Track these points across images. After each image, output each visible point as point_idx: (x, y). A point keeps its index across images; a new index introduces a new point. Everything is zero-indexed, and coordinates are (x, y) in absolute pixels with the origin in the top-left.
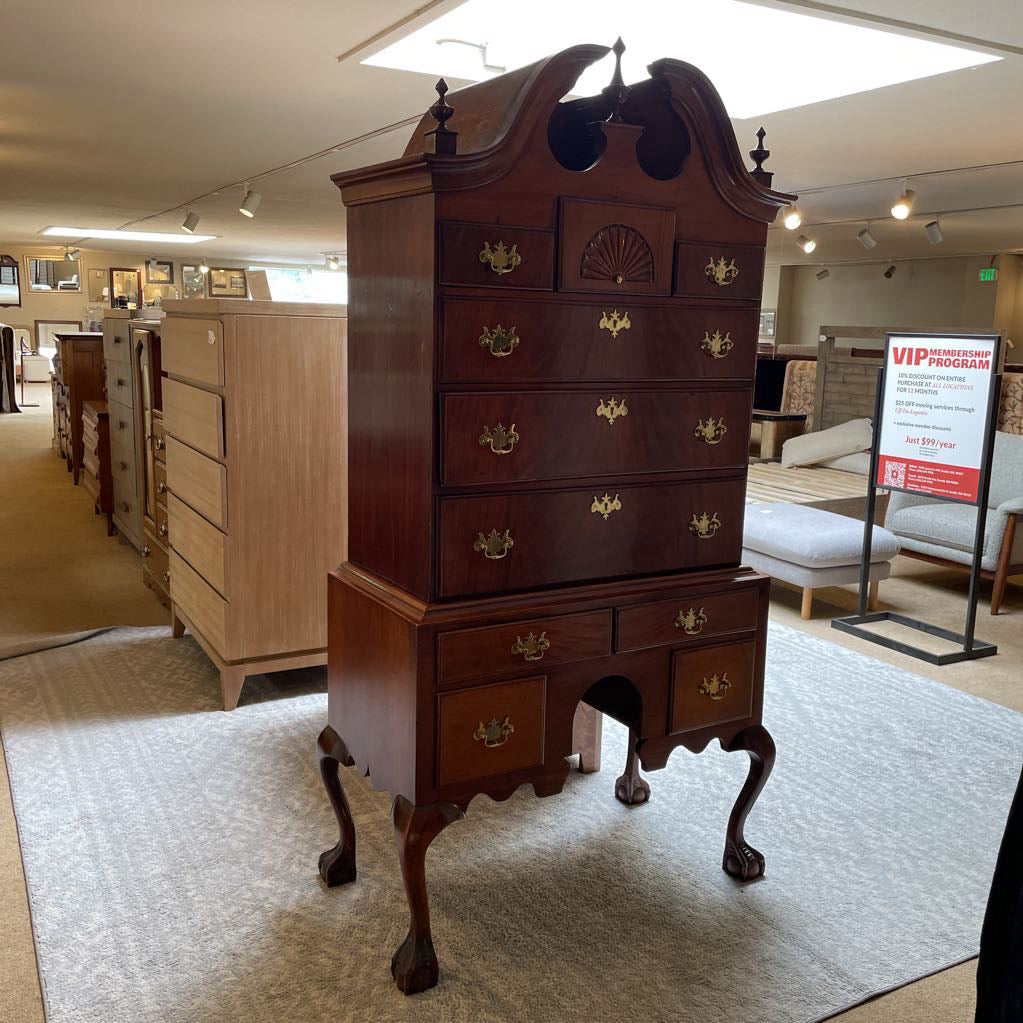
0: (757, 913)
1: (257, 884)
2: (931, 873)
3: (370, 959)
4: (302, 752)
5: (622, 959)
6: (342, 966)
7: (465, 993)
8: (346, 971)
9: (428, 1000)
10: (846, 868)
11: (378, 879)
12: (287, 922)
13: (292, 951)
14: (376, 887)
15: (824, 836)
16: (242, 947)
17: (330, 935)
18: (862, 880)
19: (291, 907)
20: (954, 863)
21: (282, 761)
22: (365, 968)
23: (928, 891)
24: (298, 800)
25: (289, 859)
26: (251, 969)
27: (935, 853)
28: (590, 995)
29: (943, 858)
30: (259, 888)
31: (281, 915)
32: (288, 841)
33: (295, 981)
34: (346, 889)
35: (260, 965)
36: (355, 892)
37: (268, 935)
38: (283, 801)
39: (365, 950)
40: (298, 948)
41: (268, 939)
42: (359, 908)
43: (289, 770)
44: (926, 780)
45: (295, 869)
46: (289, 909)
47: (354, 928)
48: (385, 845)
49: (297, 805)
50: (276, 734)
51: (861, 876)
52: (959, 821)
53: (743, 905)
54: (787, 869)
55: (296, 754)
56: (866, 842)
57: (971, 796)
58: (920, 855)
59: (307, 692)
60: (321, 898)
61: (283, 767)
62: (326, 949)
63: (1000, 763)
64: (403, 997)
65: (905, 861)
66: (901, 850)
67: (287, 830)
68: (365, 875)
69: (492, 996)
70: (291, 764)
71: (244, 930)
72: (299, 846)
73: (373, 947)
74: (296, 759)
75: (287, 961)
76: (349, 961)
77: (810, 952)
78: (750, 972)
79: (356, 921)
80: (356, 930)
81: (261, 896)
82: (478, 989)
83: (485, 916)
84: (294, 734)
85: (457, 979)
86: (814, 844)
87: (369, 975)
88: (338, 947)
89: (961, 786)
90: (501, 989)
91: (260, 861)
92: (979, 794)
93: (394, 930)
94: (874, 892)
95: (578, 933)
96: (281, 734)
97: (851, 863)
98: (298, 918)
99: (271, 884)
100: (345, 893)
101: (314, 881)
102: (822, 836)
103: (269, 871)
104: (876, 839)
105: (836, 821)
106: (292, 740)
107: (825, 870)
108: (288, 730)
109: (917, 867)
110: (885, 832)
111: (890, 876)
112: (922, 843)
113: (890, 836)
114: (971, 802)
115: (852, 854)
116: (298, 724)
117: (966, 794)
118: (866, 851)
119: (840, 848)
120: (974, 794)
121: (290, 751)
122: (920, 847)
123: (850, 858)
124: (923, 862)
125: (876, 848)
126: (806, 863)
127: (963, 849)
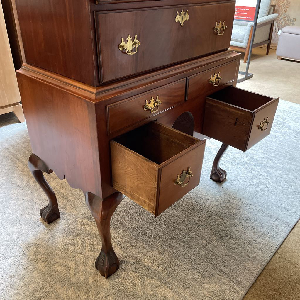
0: (233, 197)
1: (11, 230)
2: (281, 166)
3: (82, 261)
4: (13, 154)
5: (193, 233)
6: (69, 269)
7: (134, 269)
8: (72, 272)
9: (118, 278)
10: (252, 169)
11: (71, 214)
12: (33, 249)
13: (40, 266)
14: (71, 219)
15: (238, 157)
16: (13, 271)
17: (57, 252)
18: (261, 173)
19: (32, 240)
20: (286, 160)
21: (4, 160)
22: (81, 268)
23: (285, 174)
24: (18, 179)
25: (23, 213)
26: (22, 284)
27: (278, 157)
28: (189, 256)
29: (282, 158)
30: (12, 232)
31: (28, 246)
32: (19, 202)
33: (48, 285)
34: (57, 223)
35: (26, 280)
36: (62, 224)
37: (25, 259)
38: (11, 181)
39: (78, 256)
40: (43, 264)
41: (26, 262)
42: (67, 232)
43: (9, 164)
45: (28, 217)
46: (32, 242)
47: (68, 245)
48: (68, 195)
49: (19, 182)
51: (259, 172)
52: (278, 142)
53: (227, 194)
54: (232, 174)
55: (10, 156)
56: (253, 157)
58: (274, 159)
59: (6, 124)
60: (46, 231)
61: (6, 163)
62: (58, 261)
64: (105, 279)
65: (270, 162)
66: (266, 158)
67: (18, 196)
68: (64, 214)
69: (147, 268)
70: (9, 161)
71: (12, 260)
72: (26, 204)
73: (81, 254)
74: (11, 158)
75: (40, 273)
76: (71, 264)
77: (262, 211)
78: (245, 227)
79: (68, 240)
80: (69, 245)
81: (15, 237)
82: (138, 266)
83: (127, 224)
84: (6, 145)
85: (127, 262)
86: (237, 161)
87: (84, 271)
88: (63, 258)
90: (149, 263)
91: (8, 217)
92: (277, 130)
93: (88, 241)
94: (267, 178)
95: (169, 223)
97: (253, 167)
98: (38, 245)
99: (18, 228)
100: (57, 225)
101: (40, 222)
102: (237, 157)
103: (15, 222)
106: (6, 149)
107: (246, 172)
108: (3, 144)
109: (275, 164)
110: (257, 151)
111: (269, 170)
112: (271, 153)
113: (260, 152)
114: (277, 134)
115: (252, 163)
116: (6, 140)
117: (274, 130)
118: (255, 160)
119: (246, 161)
120: (276, 130)
121: (7, 155)
122: (272, 155)
123: (252, 164)
124: (276, 161)
125: (258, 158)
126: (238, 170)
127: (286, 153)
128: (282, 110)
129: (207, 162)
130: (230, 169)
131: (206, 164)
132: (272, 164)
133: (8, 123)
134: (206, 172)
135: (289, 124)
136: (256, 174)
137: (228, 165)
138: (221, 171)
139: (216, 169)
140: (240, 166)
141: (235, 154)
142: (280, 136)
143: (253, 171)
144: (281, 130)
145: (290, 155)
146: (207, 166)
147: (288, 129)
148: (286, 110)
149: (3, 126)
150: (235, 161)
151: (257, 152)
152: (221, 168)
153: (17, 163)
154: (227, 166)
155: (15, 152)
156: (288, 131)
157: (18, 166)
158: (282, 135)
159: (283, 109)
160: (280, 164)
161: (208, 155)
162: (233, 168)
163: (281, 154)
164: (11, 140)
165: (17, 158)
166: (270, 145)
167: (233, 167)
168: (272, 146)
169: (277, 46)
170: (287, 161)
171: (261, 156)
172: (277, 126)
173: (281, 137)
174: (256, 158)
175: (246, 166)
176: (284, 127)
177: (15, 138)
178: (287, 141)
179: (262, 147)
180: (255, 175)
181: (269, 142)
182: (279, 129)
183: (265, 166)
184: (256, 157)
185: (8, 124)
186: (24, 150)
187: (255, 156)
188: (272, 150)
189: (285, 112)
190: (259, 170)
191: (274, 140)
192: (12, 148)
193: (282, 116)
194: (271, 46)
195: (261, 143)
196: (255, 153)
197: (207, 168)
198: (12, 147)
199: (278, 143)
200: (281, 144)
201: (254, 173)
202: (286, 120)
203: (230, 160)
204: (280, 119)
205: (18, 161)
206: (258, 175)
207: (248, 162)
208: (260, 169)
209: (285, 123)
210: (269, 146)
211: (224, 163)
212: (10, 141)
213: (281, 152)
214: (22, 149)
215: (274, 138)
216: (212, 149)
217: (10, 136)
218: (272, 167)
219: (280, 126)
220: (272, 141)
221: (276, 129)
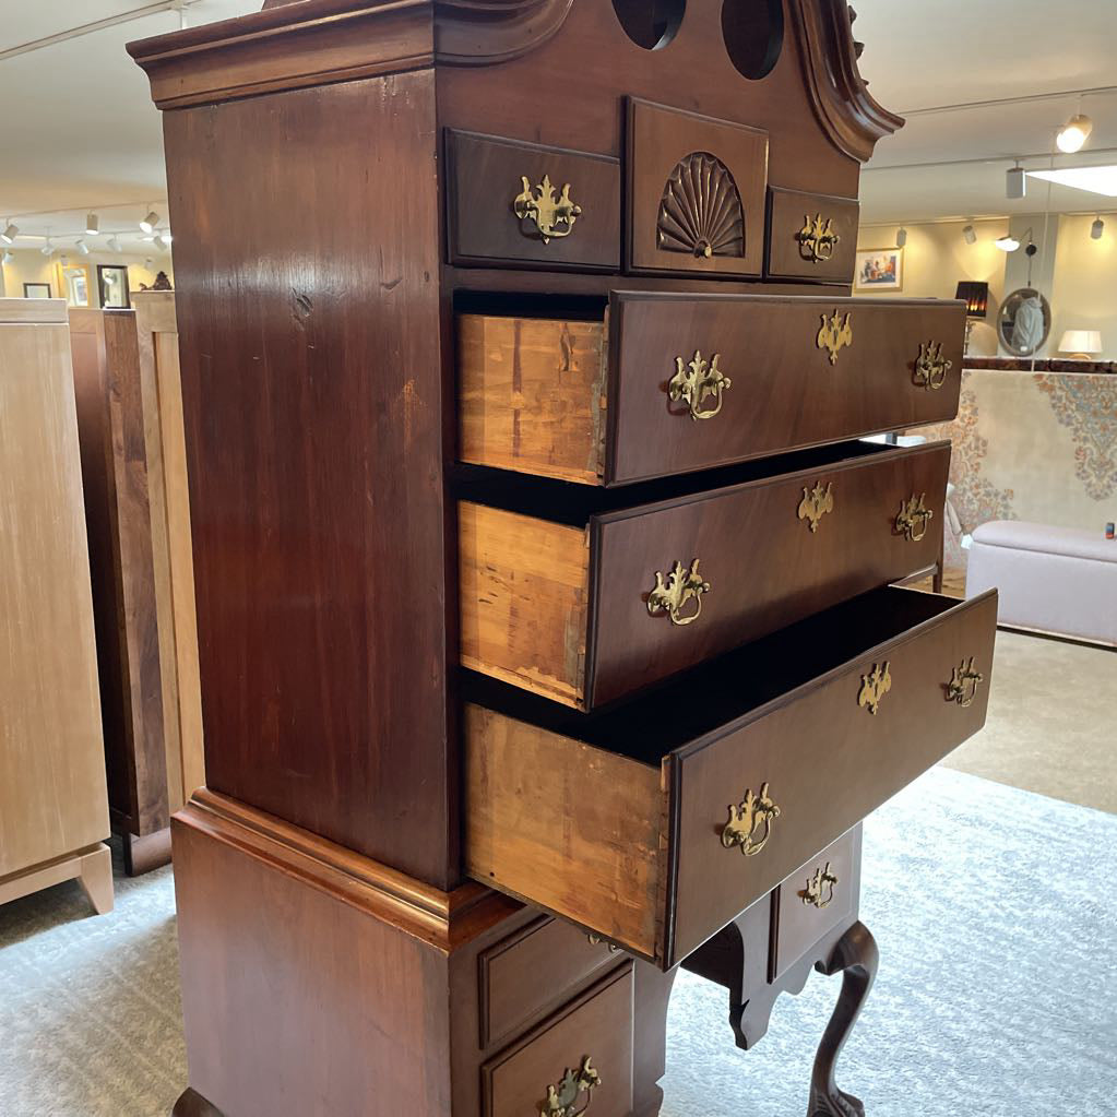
2: (1052, 1064)
4: (74, 1054)
10: (952, 1083)
15: (894, 1031)
18: (986, 1102)
20: (1064, 1039)
21: (44, 1083)
23: (1069, 1099)
27: (1033, 1026)
29: (1048, 1033)
43: (61, 1100)
44: (948, 902)
50: (16, 1024)
51: (978, 1095)
52: (1025, 963)
54: (884, 1108)
55: (65, 1061)
56: (949, 1028)
57: (1011, 919)
58: (1021, 1035)
61: (49, 1095)
63: (1008, 856)
65: (1011, 1050)
66: (994, 1033)
70: (62, 1086)
74: (68, 1072)
84: (48, 1017)
86: (893, 1049)
89: (991, 904)
92: (1017, 912)
96: (25, 1023)
97: (953, 1073)
104: (956, 1020)
105: (893, 1000)
106: (49, 1032)
107: (932, 1096)
108: (36, 1011)
109: (1029, 1057)
110: (958, 1004)
111: (1010, 1083)
112: (1010, 1012)
113: (968, 1010)
114: (1017, 928)
115: (946, 1056)
116: (50, 994)
117: (1003, 915)
118: (957, 1045)
119: (925, 1048)
120: (1011, 913)
121: (52, 1057)
122: (1012, 1021)
123: (947, 1063)
124: (1031, 1046)
125: (966, 1037)
126: (902, 1089)
127: (1060, 1011)
128: (1021, 830)
129: (786, 1058)
130: (871, 1086)
131: (783, 1069)
132: (1018, 1057)
133: (54, 919)
134: (787, 1106)
135: (1051, 885)
136: (966, 1104)
137: (865, 1071)
138: (844, 1102)
139: (823, 1095)
140: (908, 1074)
141: (882, 1020)
142: (1028, 939)
143: (956, 1093)
144: (1030, 911)
145: (1076, 1017)
146: (791, 1078)
147: (1050, 905)
148: (1035, 830)
149: (36, 931)
150: (885, 1052)
151: (957, 1008)
152: (843, 1090)
153: (91, 1092)
154: (858, 1073)
155: (81, 1043)
156: (1052, 914)
157: (97, 1107)
158: (1036, 934)
159: (1022, 826)
160: (1047, 1058)
161: (787, 1027)
162: (884, 1082)
163: (1043, 1016)
164: (65, 992)
165: (90, 1072)
166: (1000, 976)
167: (883, 1076)
168: (1006, 980)
169: (964, 578)
170: (1070, 1041)
171: (974, 1025)
172: (1014, 894)
173: (1034, 940)
174: (958, 1034)
175: (927, 1070)
176: (1037, 898)
177: (81, 982)
178: (1055, 959)
179: (973, 988)
180: (965, 1109)
181: (994, 966)
182: (1023, 909)
183: (995, 1067)
184: (958, 1030)
185: (53, 925)
186: (113, 1036)
187: (954, 1026)
188: (1010, 999)
189: (1031, 837)
190: (975, 1088)
191: (1010, 957)
192: (72, 1029)
193: (1023, 854)
194: (945, 576)
195: (969, 969)
196: (950, 1014)
197: (789, 1083)
198: (70, 1025)
199: (1025, 968)
200: (1036, 970)
201: (959, 1100)
202: (1041, 870)
203: (870, 1050)
204: (1020, 866)
205: (93, 1086)
206: (974, 1107)
207: (933, 1052)
208: (979, 1082)
209: (1038, 881)
210: (996, 980)
211: (850, 1063)
212: (61, 995)
213: (1040, 1006)
214: (108, 1032)
215: (1010, 947)
216: (800, 1003)
217: (63, 975)
218: (1021, 1074)
219: (1021, 897)
220: (1002, 959)
221: (1011, 909)
